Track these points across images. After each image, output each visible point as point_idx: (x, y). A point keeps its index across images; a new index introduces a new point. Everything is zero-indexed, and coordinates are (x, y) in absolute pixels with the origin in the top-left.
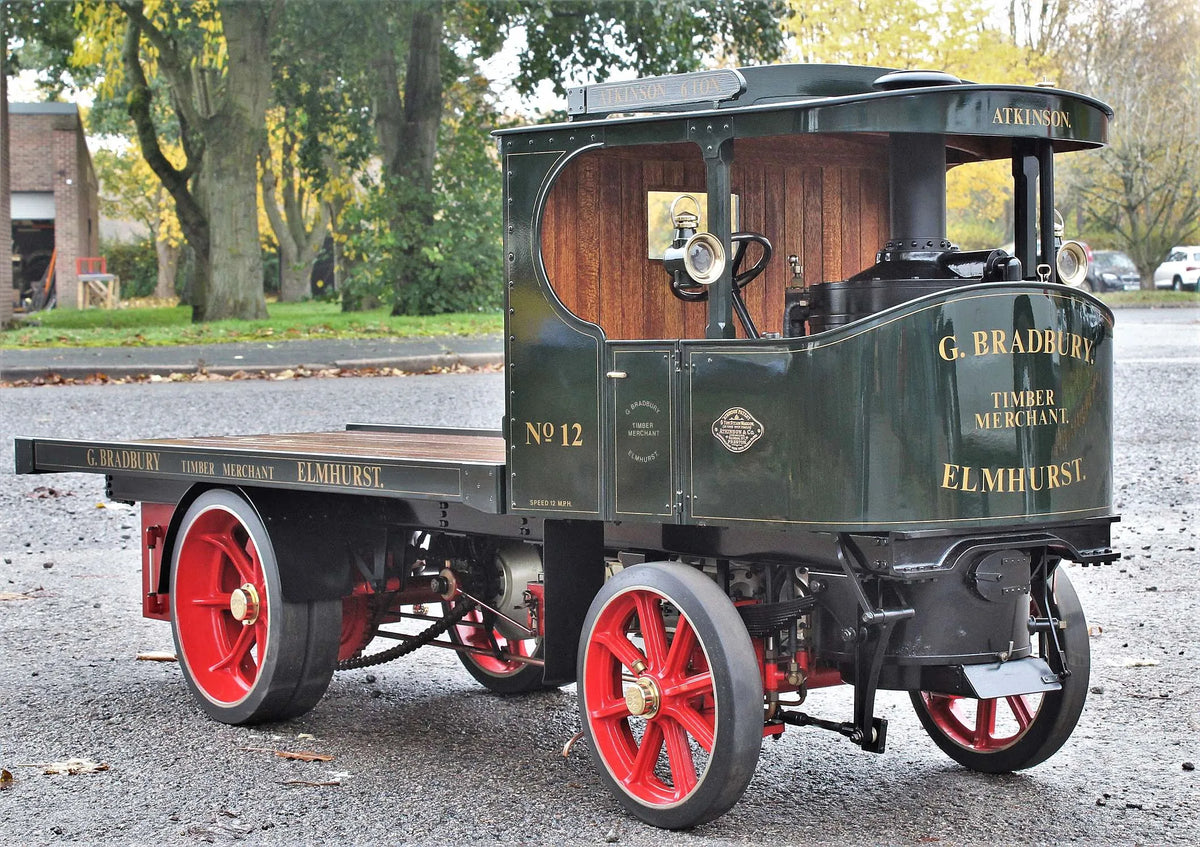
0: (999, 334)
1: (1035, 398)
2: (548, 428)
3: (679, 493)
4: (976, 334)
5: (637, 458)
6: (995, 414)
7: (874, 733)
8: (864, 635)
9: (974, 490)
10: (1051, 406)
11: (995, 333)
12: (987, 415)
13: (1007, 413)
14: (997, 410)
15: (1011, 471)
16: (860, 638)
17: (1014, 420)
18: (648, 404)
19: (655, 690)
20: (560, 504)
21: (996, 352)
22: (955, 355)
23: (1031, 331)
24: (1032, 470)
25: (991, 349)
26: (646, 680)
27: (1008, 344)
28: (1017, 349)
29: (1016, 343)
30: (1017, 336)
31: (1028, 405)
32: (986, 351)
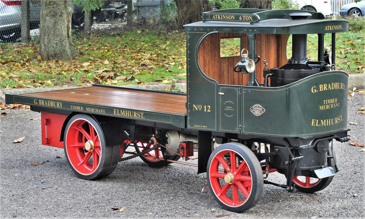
0: (325, 85)
1: (333, 101)
2: (200, 106)
3: (240, 126)
4: (320, 85)
5: (227, 116)
7: (292, 187)
8: (290, 163)
9: (319, 126)
10: (336, 103)
11: (324, 85)
12: (322, 106)
13: (327, 105)
14: (324, 105)
15: (327, 120)
16: (289, 163)
17: (328, 107)
18: (231, 102)
19: (233, 177)
20: (203, 127)
21: (324, 90)
22: (315, 91)
23: (332, 84)
24: (332, 119)
25: (324, 89)
26: (231, 174)
27: (327, 87)
28: (329, 89)
29: (329, 87)
30: (329, 85)
31: (331, 103)
32: (322, 90)
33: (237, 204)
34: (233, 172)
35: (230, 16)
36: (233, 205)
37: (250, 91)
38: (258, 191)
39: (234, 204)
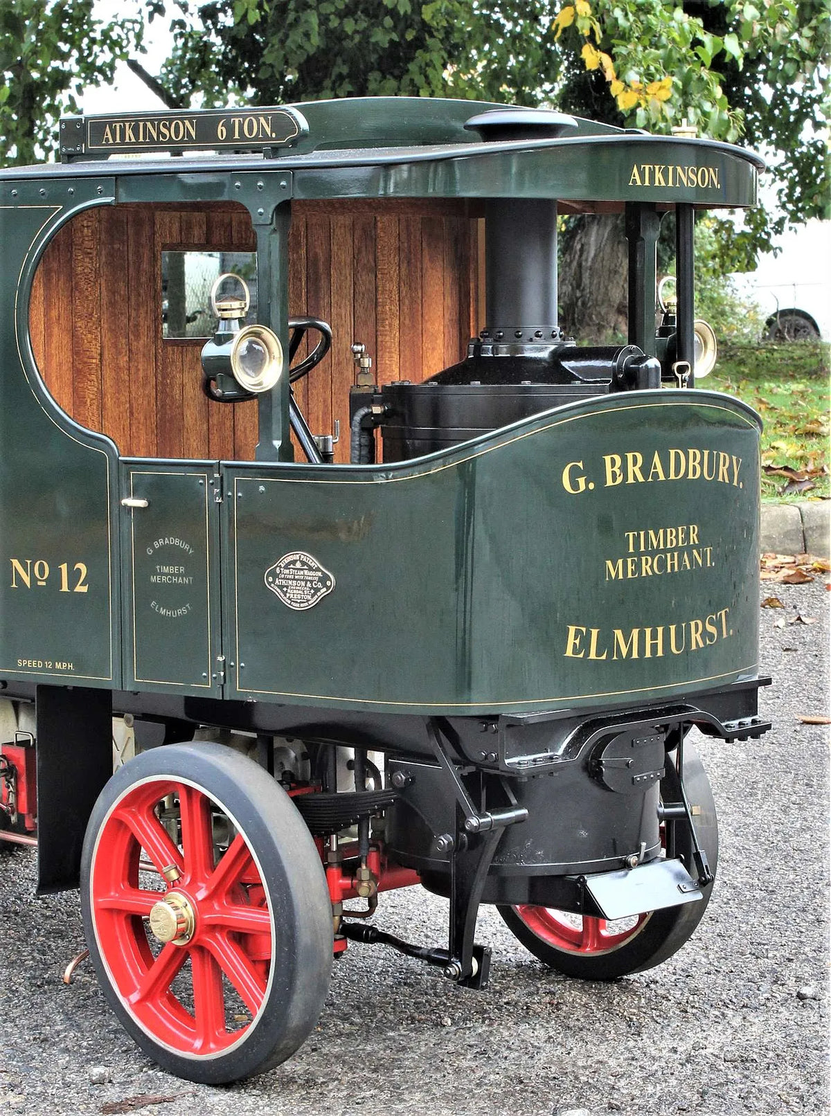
0: (635, 457)
1: (677, 537)
2: (41, 566)
3: (220, 659)
4: (608, 459)
5: (163, 612)
6: (629, 560)
7: (475, 965)
8: (463, 844)
9: (604, 657)
10: (695, 546)
11: (630, 456)
12: (620, 561)
13: (644, 558)
14: (631, 555)
15: (648, 631)
16: (458, 847)
17: (652, 567)
18: (177, 542)
19: (189, 913)
20: (58, 666)
21: (631, 480)
22: (582, 487)
23: (672, 452)
24: (673, 628)
25: (626, 477)
26: (179, 898)
27: (645, 470)
28: (656, 475)
29: (655, 468)
30: (656, 459)
31: (669, 546)
32: (619, 480)
33: (217, 1041)
34: (191, 889)
35: (177, 127)
36: (195, 1051)
37: (262, 488)
38: (302, 980)
39: (198, 1044)
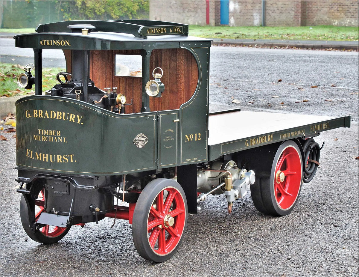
0: (41, 111)
1: (53, 133)
4: (34, 111)
6: (39, 136)
9: (33, 158)
10: (59, 136)
11: (39, 111)
12: (37, 136)
13: (43, 136)
14: (39, 135)
15: (44, 155)
17: (45, 139)
21: (40, 117)
22: (29, 117)
23: (51, 112)
24: (51, 156)
25: (38, 116)
27: (43, 114)
28: (46, 116)
29: (46, 115)
30: (46, 112)
31: (50, 135)
32: (37, 116)
